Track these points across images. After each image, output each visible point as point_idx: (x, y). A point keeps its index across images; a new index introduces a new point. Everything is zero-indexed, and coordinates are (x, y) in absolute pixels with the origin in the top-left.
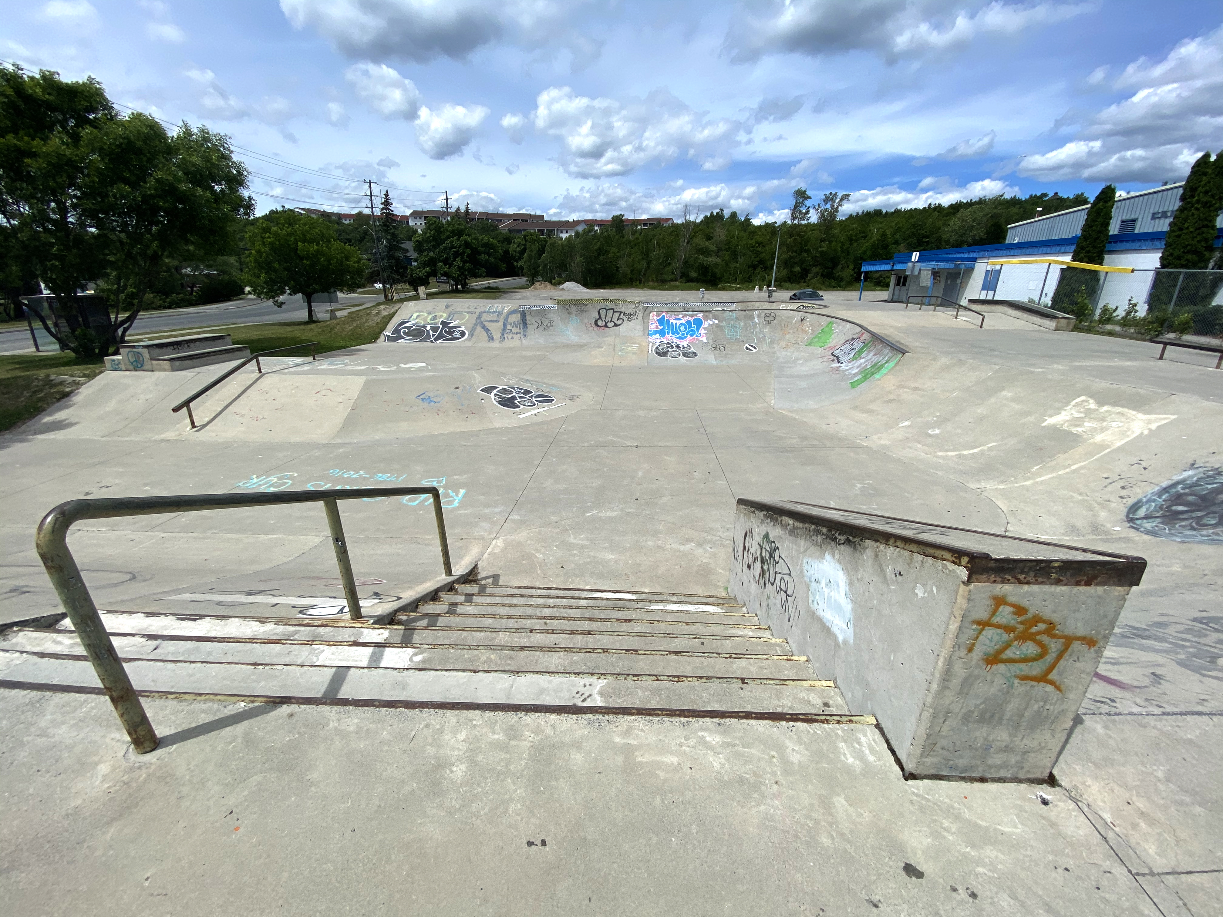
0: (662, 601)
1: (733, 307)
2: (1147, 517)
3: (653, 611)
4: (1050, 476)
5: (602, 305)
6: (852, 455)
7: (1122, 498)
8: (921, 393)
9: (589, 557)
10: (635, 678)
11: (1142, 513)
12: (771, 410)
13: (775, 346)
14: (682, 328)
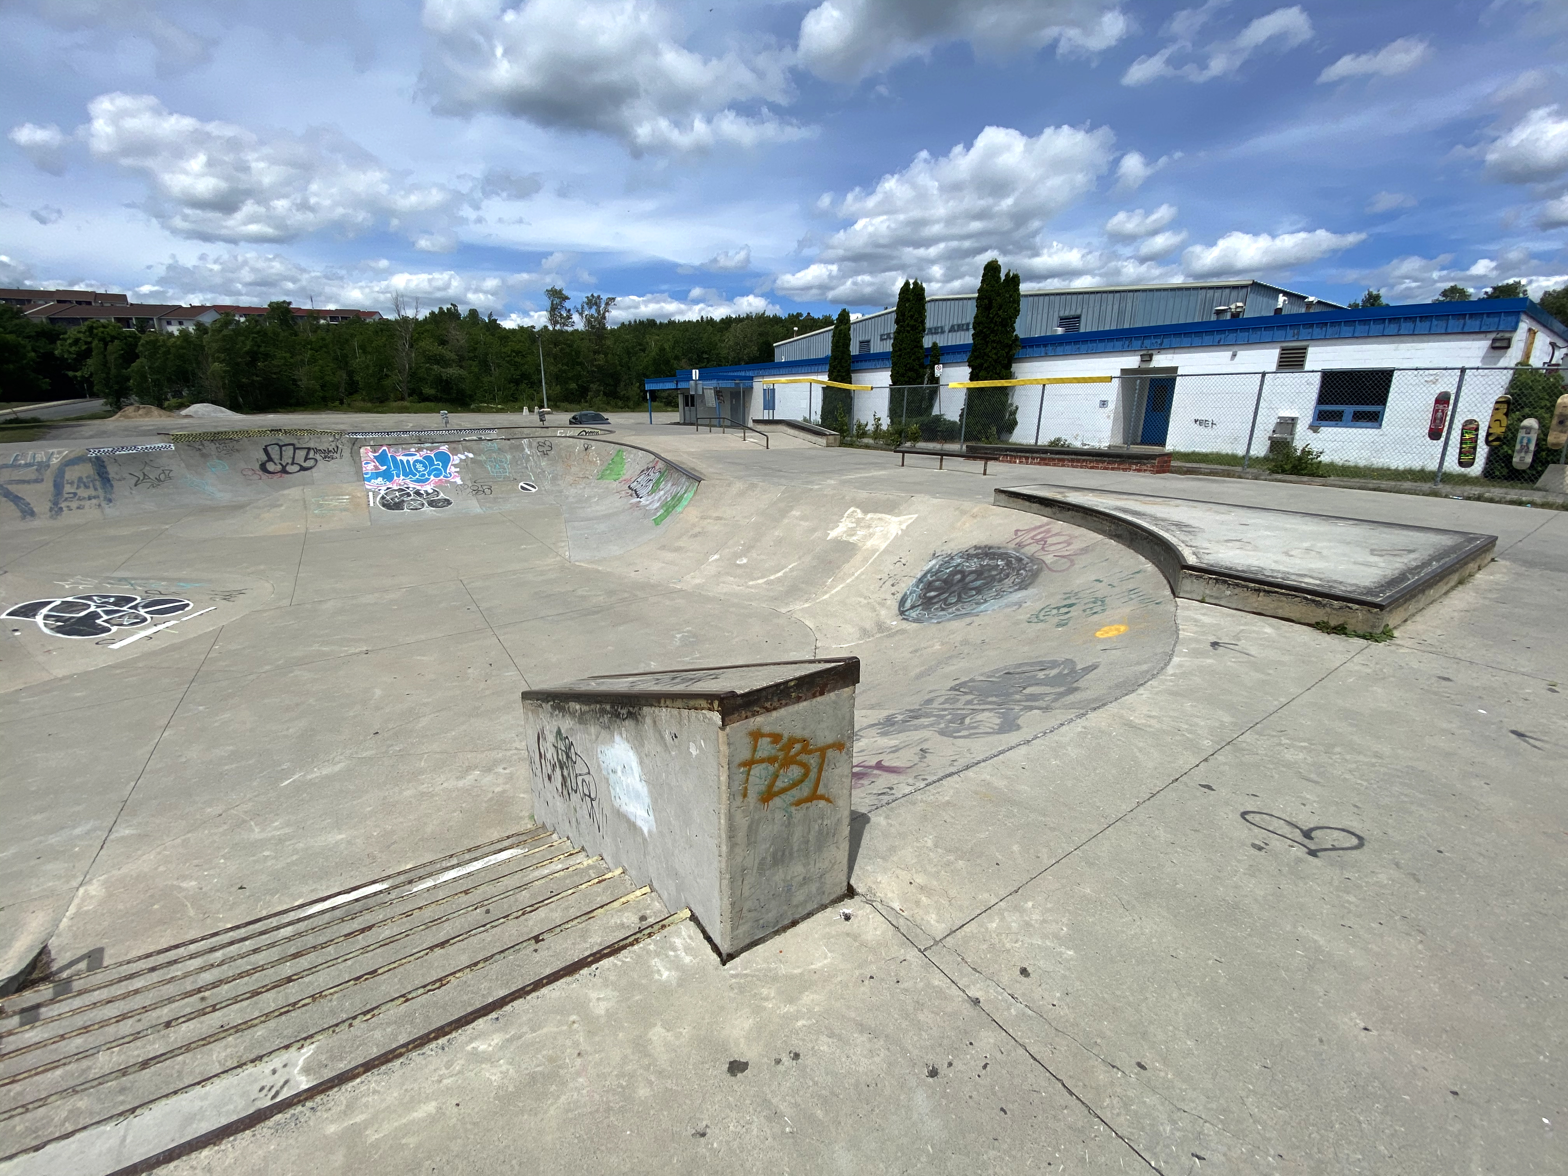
0: (430, 875)
1: (494, 434)
2: (913, 607)
3: (415, 895)
4: (841, 586)
5: (268, 440)
6: (668, 603)
7: (893, 594)
8: (723, 522)
9: (295, 851)
10: (369, 1016)
11: (908, 604)
12: (568, 564)
13: (560, 482)
14: (420, 467)
